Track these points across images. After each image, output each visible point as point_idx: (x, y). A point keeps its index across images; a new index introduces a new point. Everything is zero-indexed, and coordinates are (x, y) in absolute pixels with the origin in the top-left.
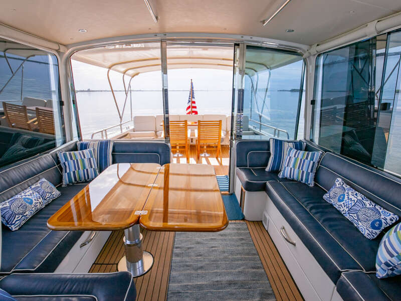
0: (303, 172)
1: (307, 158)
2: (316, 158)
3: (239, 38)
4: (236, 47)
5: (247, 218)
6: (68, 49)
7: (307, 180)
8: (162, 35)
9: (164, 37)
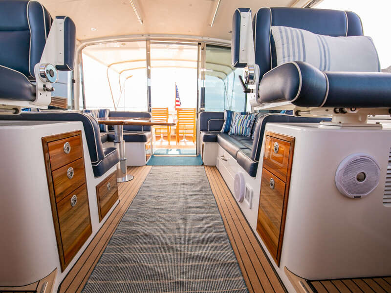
0: (243, 127)
1: (246, 119)
2: (253, 118)
3: (200, 39)
4: (199, 45)
5: (205, 164)
6: (82, 43)
7: (246, 132)
8: (147, 36)
9: (148, 37)
